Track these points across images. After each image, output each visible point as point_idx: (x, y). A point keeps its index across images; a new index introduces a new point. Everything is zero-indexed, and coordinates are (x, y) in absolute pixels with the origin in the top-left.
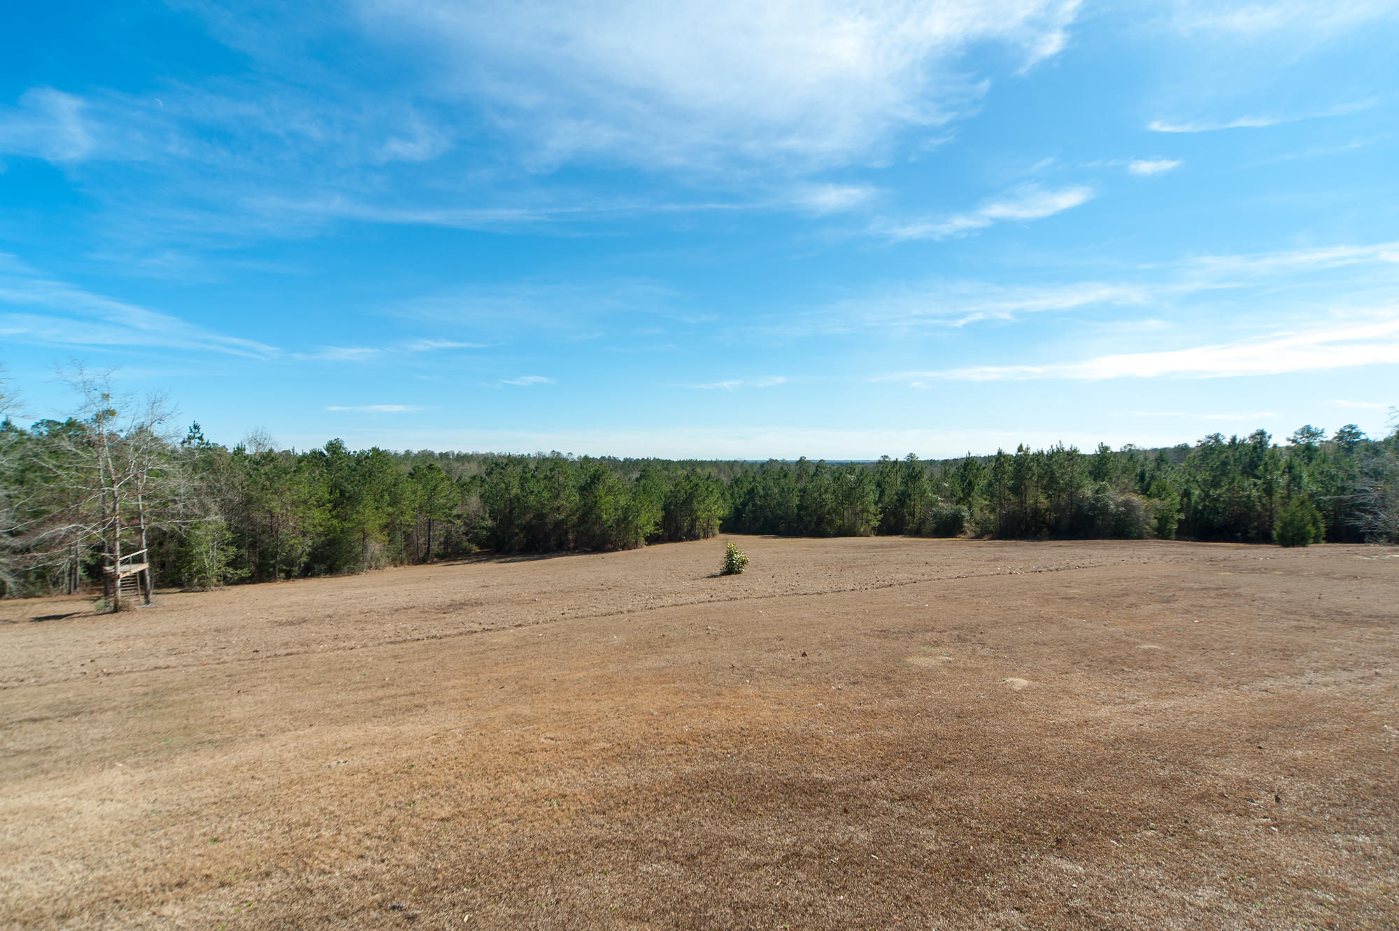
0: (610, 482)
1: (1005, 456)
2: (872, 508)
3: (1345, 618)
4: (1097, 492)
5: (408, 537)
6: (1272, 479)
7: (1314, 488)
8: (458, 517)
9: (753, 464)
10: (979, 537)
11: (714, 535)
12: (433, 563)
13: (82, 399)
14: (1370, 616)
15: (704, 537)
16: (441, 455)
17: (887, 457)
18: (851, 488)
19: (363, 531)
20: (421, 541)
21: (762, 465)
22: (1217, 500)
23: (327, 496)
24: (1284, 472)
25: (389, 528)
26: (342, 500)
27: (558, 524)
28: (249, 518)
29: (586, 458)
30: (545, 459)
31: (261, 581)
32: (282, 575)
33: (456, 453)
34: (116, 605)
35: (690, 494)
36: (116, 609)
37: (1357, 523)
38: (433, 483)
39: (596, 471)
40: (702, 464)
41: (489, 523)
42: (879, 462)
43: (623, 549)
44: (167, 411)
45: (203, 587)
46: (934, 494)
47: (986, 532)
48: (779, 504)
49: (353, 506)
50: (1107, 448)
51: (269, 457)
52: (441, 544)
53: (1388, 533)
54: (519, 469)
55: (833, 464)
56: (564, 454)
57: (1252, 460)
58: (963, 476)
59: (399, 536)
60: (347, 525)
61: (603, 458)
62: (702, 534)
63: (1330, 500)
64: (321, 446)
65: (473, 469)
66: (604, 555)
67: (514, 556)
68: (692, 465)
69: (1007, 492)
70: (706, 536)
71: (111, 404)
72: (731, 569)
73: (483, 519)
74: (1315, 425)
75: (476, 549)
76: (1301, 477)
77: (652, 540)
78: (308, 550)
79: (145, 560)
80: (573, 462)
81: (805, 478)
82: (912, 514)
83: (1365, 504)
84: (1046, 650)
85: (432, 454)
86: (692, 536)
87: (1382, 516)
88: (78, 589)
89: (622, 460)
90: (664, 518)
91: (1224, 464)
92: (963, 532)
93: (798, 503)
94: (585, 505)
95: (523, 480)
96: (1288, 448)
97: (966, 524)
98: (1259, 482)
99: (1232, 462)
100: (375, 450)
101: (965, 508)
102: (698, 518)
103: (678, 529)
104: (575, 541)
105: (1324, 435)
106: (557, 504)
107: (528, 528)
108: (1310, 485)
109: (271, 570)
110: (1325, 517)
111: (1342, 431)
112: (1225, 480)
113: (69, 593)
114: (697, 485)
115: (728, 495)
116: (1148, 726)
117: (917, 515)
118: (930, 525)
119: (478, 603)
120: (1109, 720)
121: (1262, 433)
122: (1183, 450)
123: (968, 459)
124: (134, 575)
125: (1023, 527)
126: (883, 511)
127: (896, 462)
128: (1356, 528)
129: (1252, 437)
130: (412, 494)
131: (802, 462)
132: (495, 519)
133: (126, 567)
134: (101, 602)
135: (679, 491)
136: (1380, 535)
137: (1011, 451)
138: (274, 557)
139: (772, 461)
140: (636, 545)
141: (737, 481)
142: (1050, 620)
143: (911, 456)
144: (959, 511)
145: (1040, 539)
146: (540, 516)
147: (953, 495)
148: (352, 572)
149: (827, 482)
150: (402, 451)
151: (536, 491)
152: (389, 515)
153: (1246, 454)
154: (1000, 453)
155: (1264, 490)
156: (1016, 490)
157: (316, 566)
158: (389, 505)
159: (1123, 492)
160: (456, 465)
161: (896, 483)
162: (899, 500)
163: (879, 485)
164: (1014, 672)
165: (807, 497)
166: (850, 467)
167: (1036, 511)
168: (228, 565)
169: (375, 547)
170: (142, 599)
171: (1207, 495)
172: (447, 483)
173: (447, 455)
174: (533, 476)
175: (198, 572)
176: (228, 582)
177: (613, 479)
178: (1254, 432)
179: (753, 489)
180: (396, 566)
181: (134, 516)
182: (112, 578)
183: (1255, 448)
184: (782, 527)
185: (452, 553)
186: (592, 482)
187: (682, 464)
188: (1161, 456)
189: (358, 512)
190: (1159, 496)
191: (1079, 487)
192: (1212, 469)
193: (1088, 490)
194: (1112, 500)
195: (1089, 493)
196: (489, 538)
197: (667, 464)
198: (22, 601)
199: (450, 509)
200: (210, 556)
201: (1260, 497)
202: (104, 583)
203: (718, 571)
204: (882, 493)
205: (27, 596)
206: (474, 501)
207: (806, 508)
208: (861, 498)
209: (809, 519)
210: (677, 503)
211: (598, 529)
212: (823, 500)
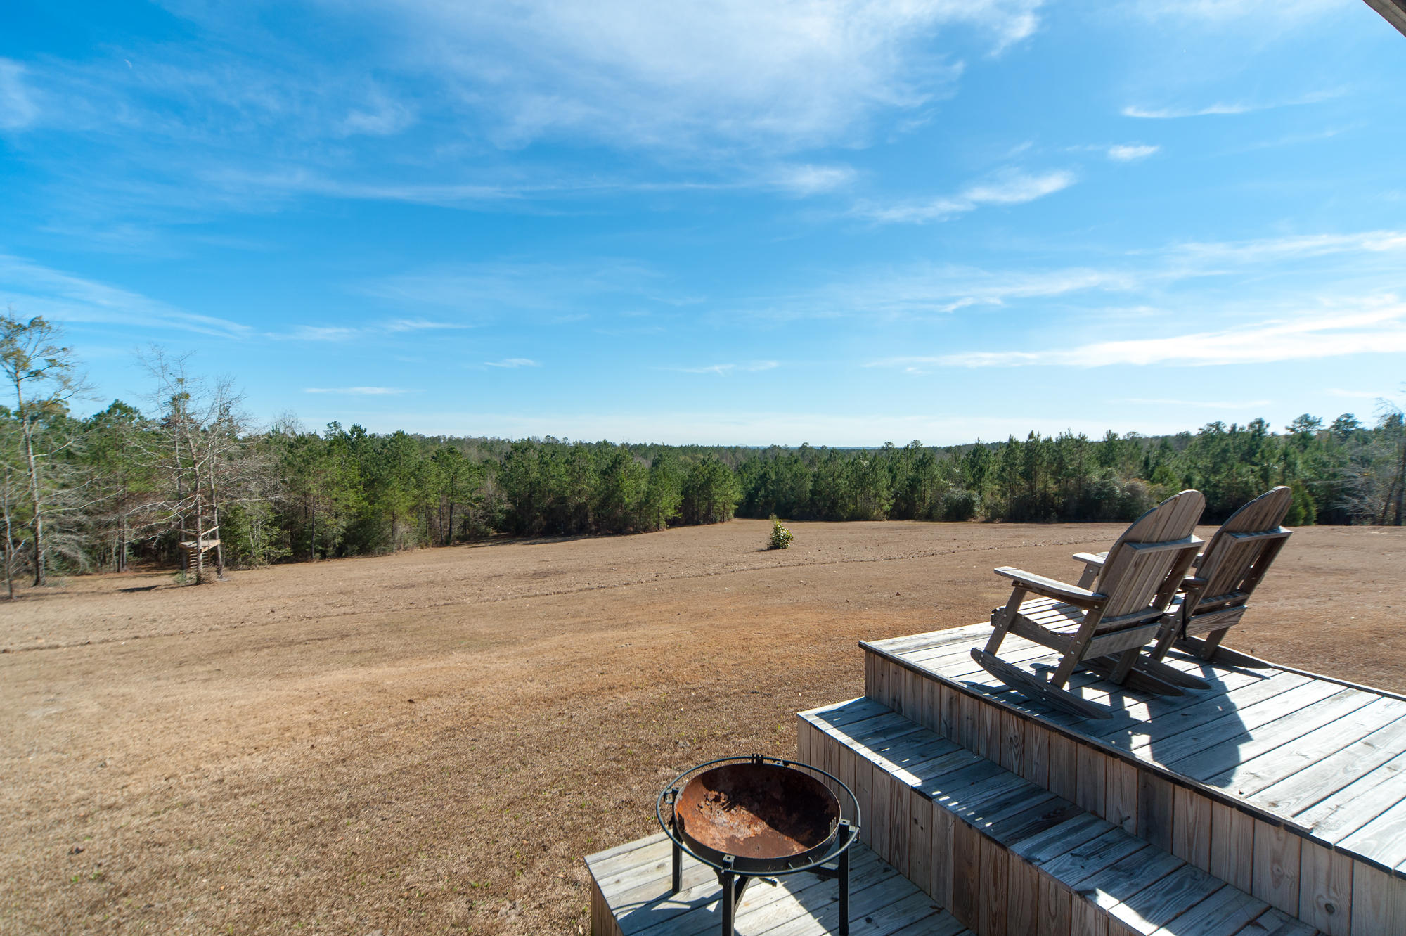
0: (630, 466)
1: (1016, 443)
2: (885, 493)
4: (1104, 477)
5: (430, 519)
6: (1268, 466)
7: (1307, 474)
8: (477, 500)
9: (754, 450)
10: (988, 521)
11: (729, 519)
12: (455, 545)
15: (720, 521)
16: (461, 439)
17: (890, 443)
18: (864, 474)
19: (393, 513)
20: (443, 524)
21: (765, 450)
22: (1216, 486)
23: (358, 478)
24: (1280, 459)
25: (415, 510)
26: (371, 485)
27: (580, 508)
29: (605, 443)
30: (541, 444)
31: (298, 561)
32: (318, 555)
34: (199, 578)
35: (708, 478)
36: (199, 582)
37: (1344, 506)
38: (454, 467)
39: (617, 455)
41: (508, 506)
42: (884, 448)
43: (645, 530)
45: (248, 565)
46: (945, 479)
47: (995, 516)
48: (792, 489)
49: (383, 489)
50: (1114, 435)
51: (303, 440)
52: (460, 527)
53: (1371, 516)
54: (538, 453)
55: (846, 450)
56: (560, 439)
57: (1250, 448)
58: (973, 462)
59: (423, 519)
60: (377, 507)
61: (623, 444)
62: (718, 518)
63: (1322, 486)
66: (625, 537)
67: (537, 538)
68: (710, 450)
69: (1018, 477)
70: (722, 521)
72: (777, 545)
73: (502, 502)
74: (1313, 414)
75: (493, 532)
76: (1295, 464)
77: (673, 523)
78: (342, 531)
79: (218, 536)
80: (593, 447)
81: (818, 464)
82: (923, 500)
83: (1352, 489)
86: (708, 519)
87: (1368, 499)
88: (125, 568)
89: (639, 445)
90: (684, 502)
91: (1225, 451)
92: (974, 517)
93: (811, 488)
94: (607, 489)
95: (543, 464)
96: (1286, 436)
97: (976, 509)
98: (1256, 468)
99: (1231, 450)
100: (400, 434)
101: (976, 493)
102: (715, 502)
103: (697, 513)
104: (596, 524)
105: (1322, 424)
106: (578, 488)
107: (549, 512)
108: (1303, 471)
109: (308, 550)
110: (1317, 501)
111: (1338, 420)
112: (1224, 467)
113: (118, 571)
114: (715, 469)
117: (928, 500)
118: (942, 509)
121: (1260, 422)
122: (1184, 438)
123: (977, 445)
125: (1033, 512)
126: (895, 496)
127: (906, 448)
128: (1343, 511)
129: (1251, 426)
130: (436, 477)
131: (804, 448)
132: (513, 502)
133: (205, 543)
134: (178, 577)
135: (697, 476)
136: (1365, 517)
138: (310, 537)
139: (774, 447)
140: (657, 528)
141: (744, 467)
143: (915, 442)
144: (971, 496)
145: (1050, 522)
146: (562, 500)
147: (963, 480)
148: (383, 553)
149: (840, 468)
151: (556, 475)
152: (415, 497)
153: (1245, 442)
154: (1011, 440)
155: (1261, 476)
156: (1026, 475)
157: (349, 546)
158: (415, 488)
159: (1128, 477)
161: (907, 469)
162: (910, 486)
163: (890, 470)
165: (820, 481)
166: (863, 453)
167: (1045, 496)
168: (272, 544)
169: (403, 529)
170: (216, 574)
171: (1208, 481)
172: (467, 467)
175: (243, 551)
176: (273, 561)
177: (635, 462)
178: (1253, 420)
179: (765, 474)
180: (422, 548)
183: (1254, 436)
185: (471, 536)
186: (614, 466)
188: (1165, 444)
189: (387, 495)
190: (1161, 481)
191: (1087, 472)
192: (1213, 456)
193: (1095, 476)
194: (1118, 485)
195: (1096, 479)
196: (507, 522)
199: (471, 493)
200: (255, 536)
201: (1257, 483)
203: (766, 546)
204: (894, 478)
206: (491, 485)
207: (820, 493)
208: (874, 483)
209: (822, 503)
210: (694, 487)
211: (619, 513)
212: (837, 485)
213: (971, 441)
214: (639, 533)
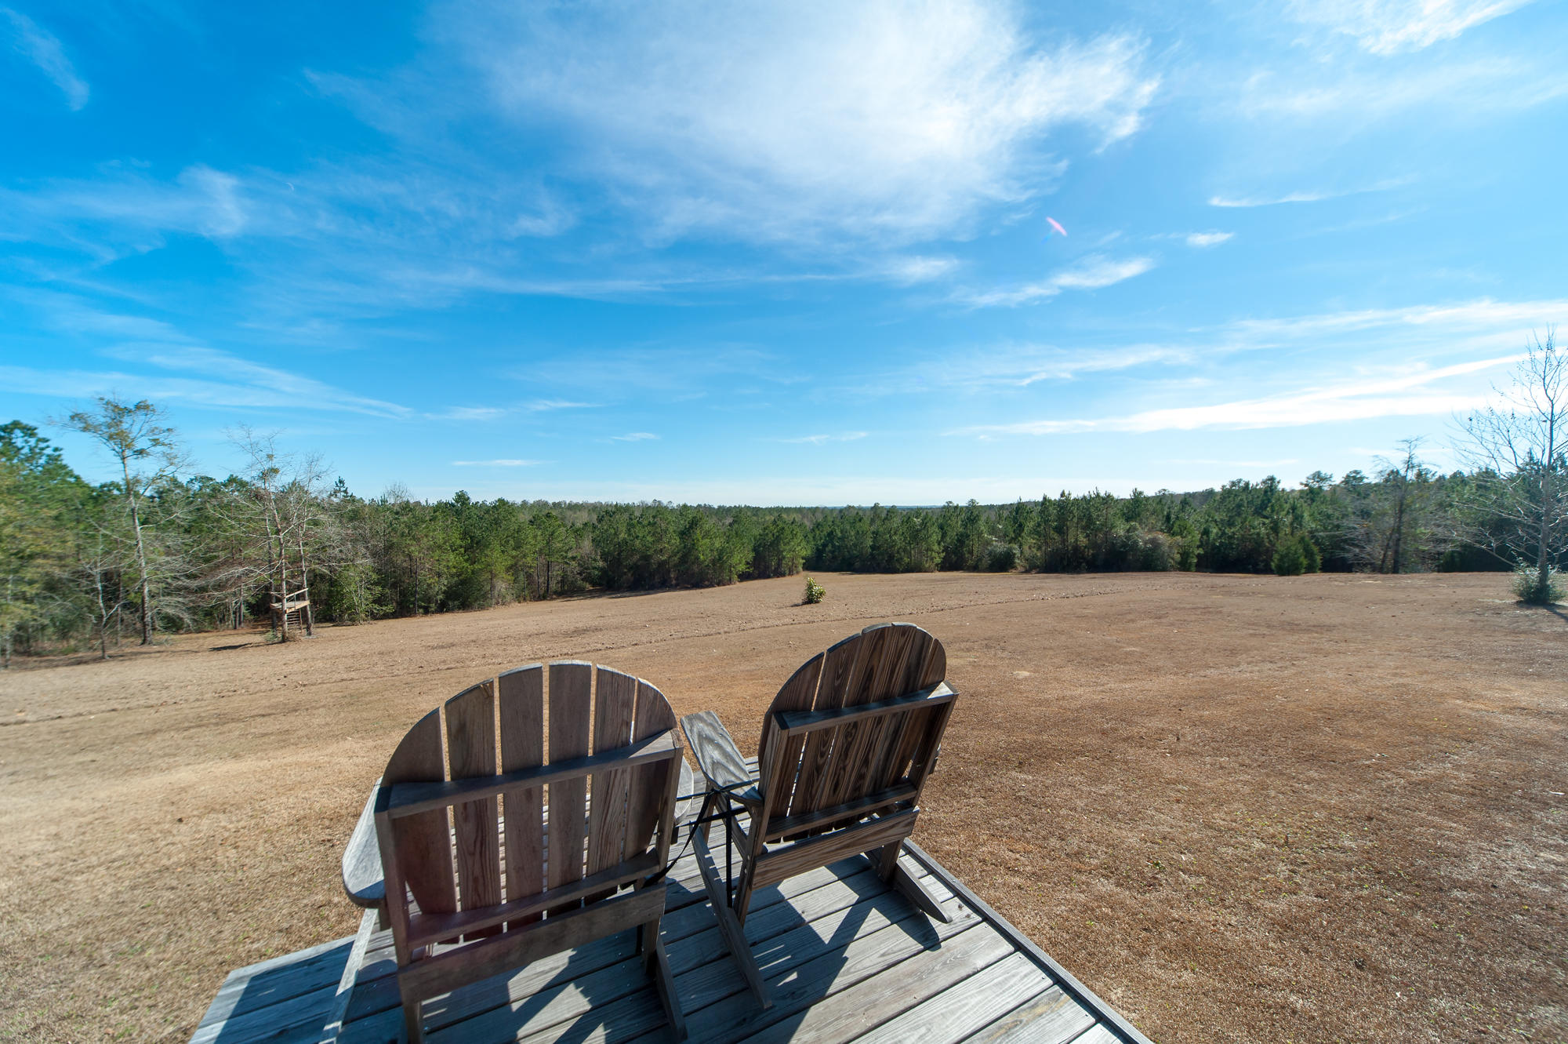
0: (706, 527)
1: (1050, 501)
2: (936, 547)
3: (1292, 627)
4: (1128, 531)
5: (529, 576)
6: (1278, 519)
7: (1313, 526)
8: (574, 558)
9: (833, 510)
10: (1027, 571)
11: (798, 573)
12: (552, 599)
13: (249, 458)
14: (1314, 626)
15: (789, 575)
16: (554, 504)
17: (951, 502)
18: (917, 531)
19: (491, 572)
20: (541, 580)
21: (841, 510)
22: (1231, 537)
23: (459, 542)
24: (1288, 512)
25: (513, 569)
26: (473, 545)
27: (662, 564)
28: (391, 561)
29: (685, 506)
30: (648, 508)
31: (403, 616)
32: (421, 610)
33: (567, 502)
34: (283, 636)
35: (777, 536)
36: (284, 640)
37: (1346, 555)
38: (550, 530)
39: (694, 517)
40: (788, 510)
41: (601, 564)
42: (944, 507)
43: (719, 585)
44: (324, 469)
45: (353, 621)
46: (990, 534)
47: (1033, 568)
48: (855, 545)
49: (482, 551)
50: (1141, 493)
51: (407, 508)
52: (558, 583)
53: (1371, 564)
54: (626, 516)
55: (903, 509)
56: (665, 503)
57: (1263, 501)
58: (1015, 518)
59: (522, 577)
60: (477, 566)
61: (699, 506)
62: (787, 572)
63: (1327, 536)
64: (450, 498)
65: (582, 518)
66: (702, 590)
67: (624, 592)
68: (780, 510)
69: (1052, 532)
70: (791, 573)
71: (275, 463)
72: (811, 599)
73: (595, 560)
74: (1325, 471)
75: (589, 587)
76: (1302, 517)
77: (744, 577)
78: (444, 588)
79: (307, 597)
80: (673, 510)
81: (878, 522)
82: (971, 552)
83: (1352, 539)
84: (1051, 652)
85: (546, 504)
86: (778, 573)
87: (1368, 549)
88: (242, 625)
89: (716, 507)
90: (755, 558)
91: (1239, 506)
92: (1015, 568)
93: (871, 544)
94: (685, 547)
95: (630, 526)
96: (1301, 491)
97: (1017, 561)
98: (1267, 521)
99: (1245, 505)
100: (501, 501)
101: (1016, 546)
102: (784, 558)
103: (767, 567)
104: (677, 579)
105: (1332, 479)
106: (660, 547)
107: (635, 568)
108: (1309, 523)
109: (411, 606)
110: (1322, 550)
111: (1348, 476)
112: (1239, 520)
113: (235, 628)
114: (783, 528)
115: (810, 536)
116: (1107, 699)
117: (975, 552)
118: (986, 561)
119: (597, 629)
120: (1080, 696)
121: (1272, 479)
122: (1210, 493)
123: (1019, 503)
124: (298, 611)
125: (1065, 563)
126: (946, 549)
127: (956, 507)
128: (1344, 559)
129: (1264, 482)
130: (534, 539)
131: (876, 508)
132: (605, 560)
133: (292, 604)
134: (270, 635)
135: (767, 534)
136: (1365, 565)
137: (1055, 496)
139: (849, 507)
140: (730, 582)
141: (818, 525)
142: (1062, 632)
143: (972, 501)
144: (1011, 549)
145: (1079, 573)
146: (646, 558)
147: (1006, 535)
148: (482, 608)
149: (895, 525)
150: (519, 501)
151: (641, 535)
152: (514, 557)
153: (1258, 497)
154: (1045, 498)
155: (1272, 528)
156: (1060, 530)
157: (450, 603)
158: (514, 549)
159: (1150, 531)
160: (569, 513)
161: (957, 526)
162: (958, 540)
163: (941, 527)
164: (1023, 668)
165: (879, 538)
166: (917, 511)
167: (1076, 548)
168: (374, 602)
169: (501, 586)
170: (304, 631)
171: (1224, 533)
172: (562, 529)
173: (559, 504)
174: (639, 522)
175: (348, 608)
176: (375, 617)
177: (709, 524)
178: (1265, 478)
179: (832, 532)
180: (520, 602)
181: (296, 560)
182: (279, 614)
183: (1266, 492)
184: (857, 564)
185: (568, 590)
186: (691, 527)
187: (770, 510)
188: (1187, 500)
189: (487, 555)
190: (1181, 534)
191: (1113, 527)
192: (1229, 510)
193: (1120, 530)
194: (1141, 538)
195: (1122, 533)
196: (600, 578)
197: (756, 511)
198: (194, 635)
199: (566, 552)
200: (359, 595)
201: (1268, 534)
202: (271, 618)
203: (800, 602)
204: (944, 536)
205: (199, 631)
206: (587, 545)
207: (879, 548)
208: (925, 539)
209: (880, 557)
210: (765, 545)
211: (695, 568)
212: (893, 541)
213: (1014, 500)
214: (713, 586)
